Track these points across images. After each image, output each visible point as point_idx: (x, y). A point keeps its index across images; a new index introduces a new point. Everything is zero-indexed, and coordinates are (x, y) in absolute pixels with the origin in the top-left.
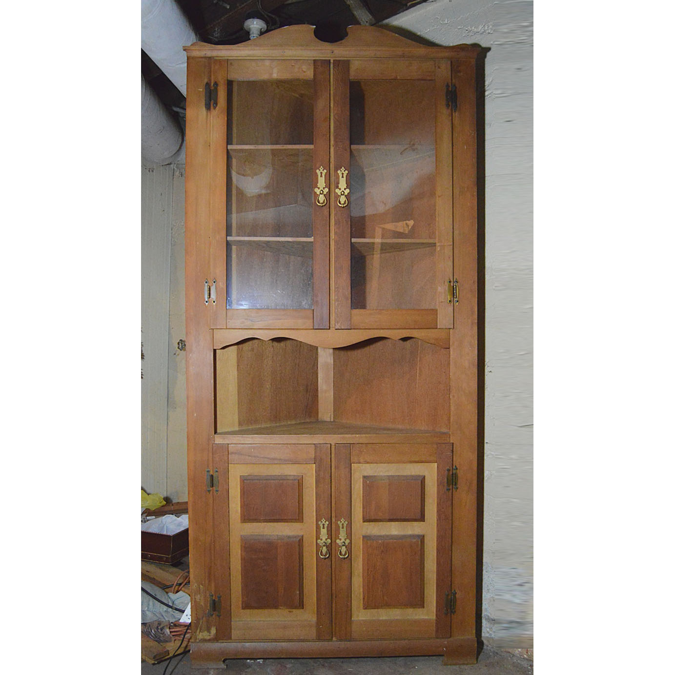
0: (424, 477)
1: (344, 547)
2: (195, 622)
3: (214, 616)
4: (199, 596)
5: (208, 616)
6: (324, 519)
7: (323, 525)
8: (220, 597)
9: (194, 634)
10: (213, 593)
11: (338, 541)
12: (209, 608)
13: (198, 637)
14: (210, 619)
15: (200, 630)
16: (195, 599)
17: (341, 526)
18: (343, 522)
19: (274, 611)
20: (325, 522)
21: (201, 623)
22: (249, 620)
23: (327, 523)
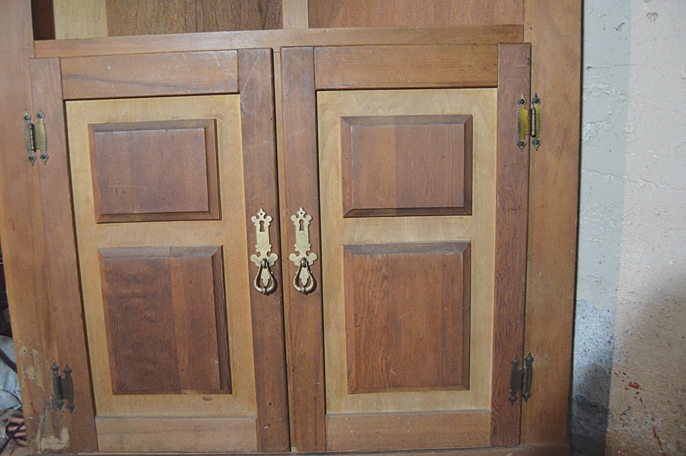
0: (471, 117)
1: (306, 269)
2: (31, 418)
3: (64, 408)
4: (32, 369)
5: (53, 408)
6: (261, 211)
7: (261, 223)
8: (68, 372)
9: (32, 441)
10: (58, 364)
11: (292, 257)
12: (53, 391)
13: (39, 447)
14: (58, 413)
15: (42, 433)
16: (26, 374)
17: (297, 225)
18: (301, 217)
19: (175, 398)
20: (265, 217)
21: (42, 421)
22: (129, 414)
23: (269, 218)
